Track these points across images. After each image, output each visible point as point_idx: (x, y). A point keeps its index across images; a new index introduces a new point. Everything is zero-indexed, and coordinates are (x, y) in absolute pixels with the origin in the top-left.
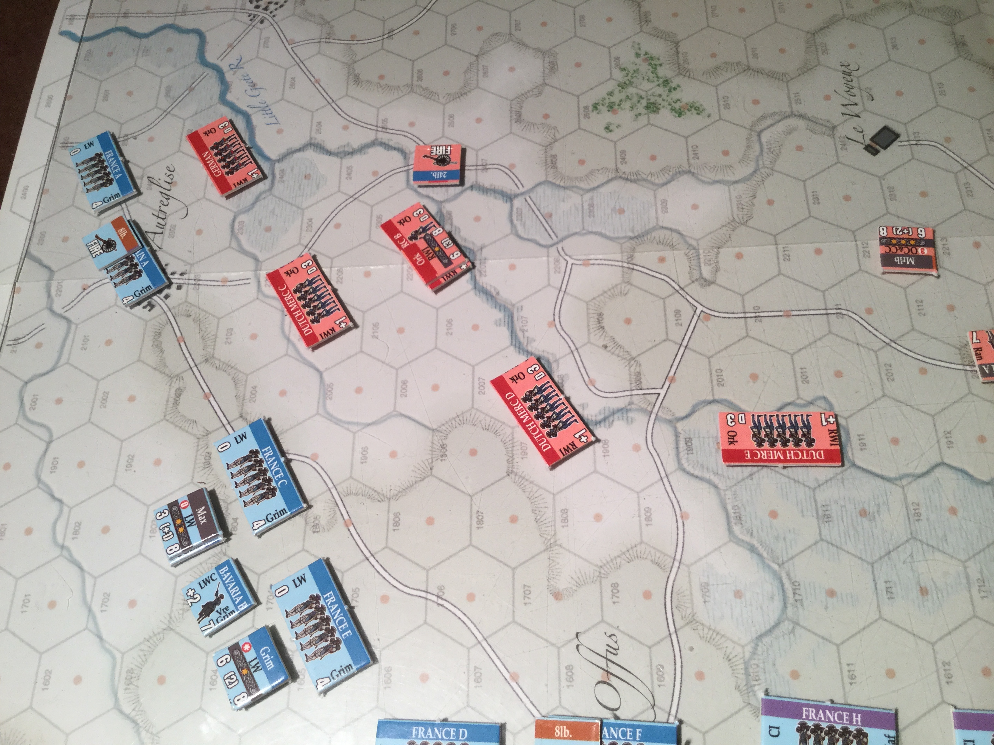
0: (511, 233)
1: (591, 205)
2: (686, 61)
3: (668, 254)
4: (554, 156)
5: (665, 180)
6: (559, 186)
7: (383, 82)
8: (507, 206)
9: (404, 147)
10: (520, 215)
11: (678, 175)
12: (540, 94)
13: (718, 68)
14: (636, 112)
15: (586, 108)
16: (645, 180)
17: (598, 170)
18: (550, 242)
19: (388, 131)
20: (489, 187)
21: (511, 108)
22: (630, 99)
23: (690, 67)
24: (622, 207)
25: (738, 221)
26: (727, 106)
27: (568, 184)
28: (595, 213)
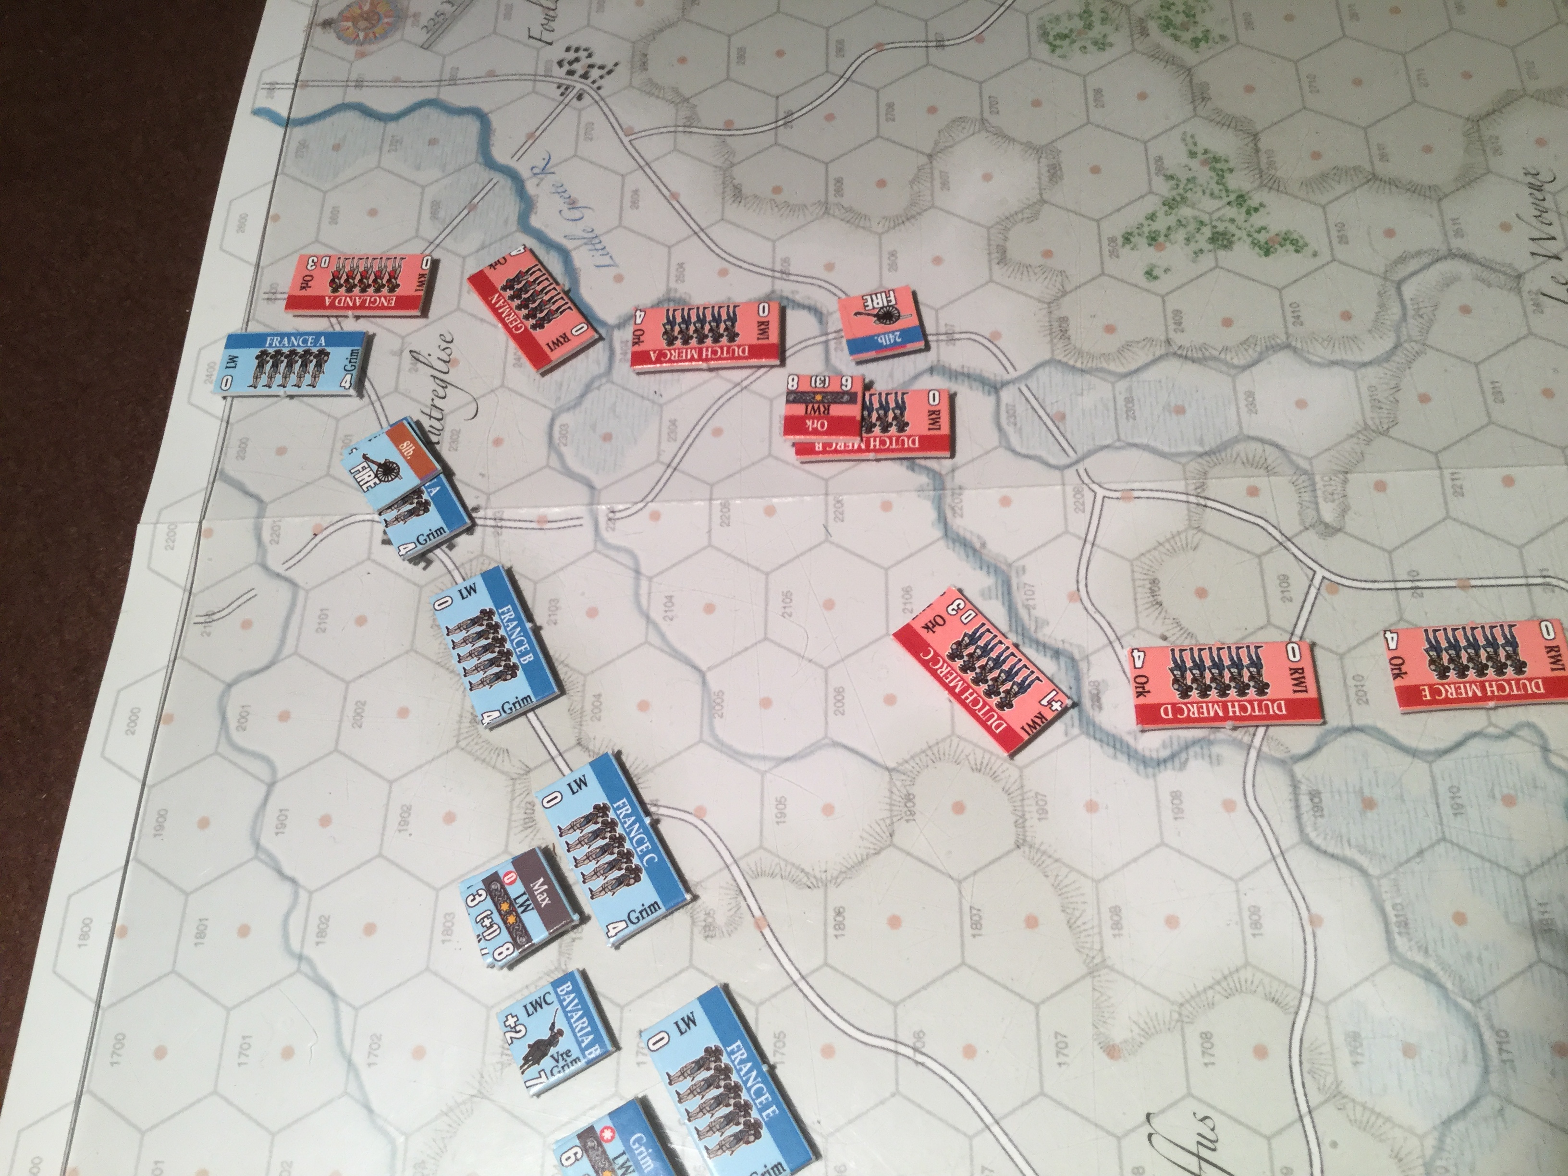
0: (1000, 446)
1: (1129, 400)
2: (1271, 164)
3: (1262, 482)
4: (1064, 320)
5: (1249, 360)
6: (1073, 369)
7: (779, 198)
8: (992, 399)
9: (819, 306)
10: (1012, 414)
11: (1270, 352)
12: (1035, 217)
13: (1324, 176)
14: (1194, 246)
15: (1112, 240)
16: (1215, 359)
17: (1138, 342)
18: (1065, 461)
19: (792, 278)
20: (959, 369)
21: (989, 240)
22: (1184, 226)
23: (1278, 174)
24: (1180, 403)
25: (1374, 428)
26: (1343, 240)
27: (1089, 365)
28: (1137, 413)
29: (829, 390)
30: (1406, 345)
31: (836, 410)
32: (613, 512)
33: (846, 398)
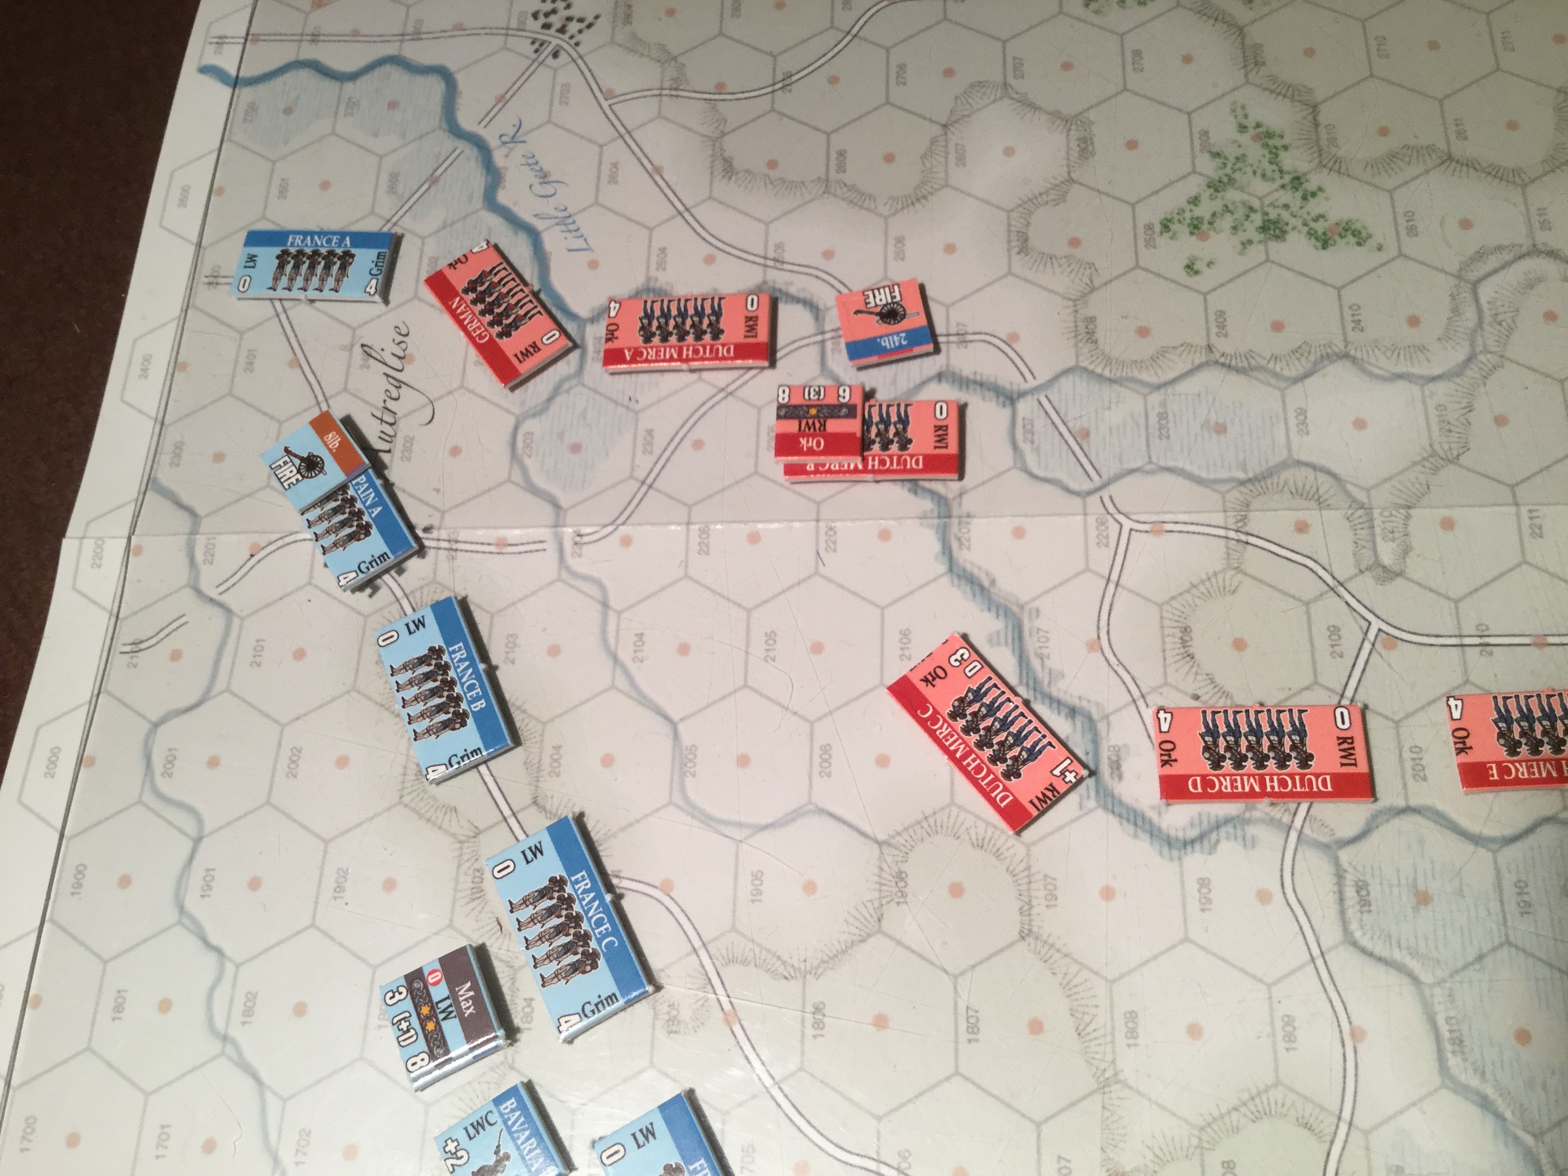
0: (1015, 467)
1: (1164, 416)
2: (1332, 141)
3: (1312, 516)
5: (1301, 371)
6: (1101, 378)
7: (775, 173)
8: (1007, 412)
9: (815, 300)
10: (1029, 430)
11: (1326, 362)
12: (1061, 199)
14: (1241, 236)
16: (1262, 369)
17: (1175, 348)
18: (1088, 485)
19: (785, 266)
20: (971, 377)
21: (1009, 225)
22: (1230, 212)
23: (1341, 153)
24: (1221, 421)
25: (1442, 454)
26: (1412, 231)
27: (1118, 374)
28: (1171, 433)
29: (826, 402)
30: (1481, 357)
31: (834, 426)
32: (580, 535)
33: (844, 411)
